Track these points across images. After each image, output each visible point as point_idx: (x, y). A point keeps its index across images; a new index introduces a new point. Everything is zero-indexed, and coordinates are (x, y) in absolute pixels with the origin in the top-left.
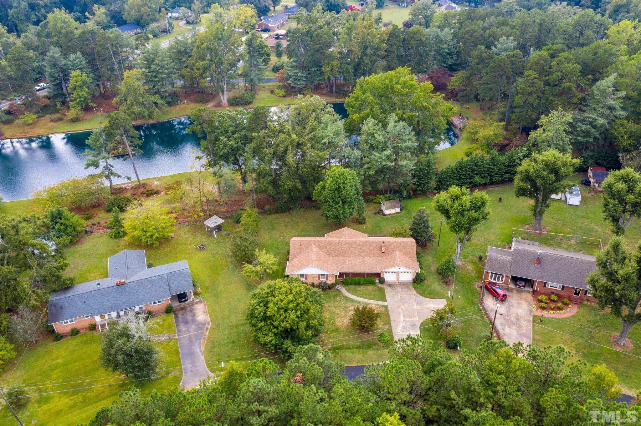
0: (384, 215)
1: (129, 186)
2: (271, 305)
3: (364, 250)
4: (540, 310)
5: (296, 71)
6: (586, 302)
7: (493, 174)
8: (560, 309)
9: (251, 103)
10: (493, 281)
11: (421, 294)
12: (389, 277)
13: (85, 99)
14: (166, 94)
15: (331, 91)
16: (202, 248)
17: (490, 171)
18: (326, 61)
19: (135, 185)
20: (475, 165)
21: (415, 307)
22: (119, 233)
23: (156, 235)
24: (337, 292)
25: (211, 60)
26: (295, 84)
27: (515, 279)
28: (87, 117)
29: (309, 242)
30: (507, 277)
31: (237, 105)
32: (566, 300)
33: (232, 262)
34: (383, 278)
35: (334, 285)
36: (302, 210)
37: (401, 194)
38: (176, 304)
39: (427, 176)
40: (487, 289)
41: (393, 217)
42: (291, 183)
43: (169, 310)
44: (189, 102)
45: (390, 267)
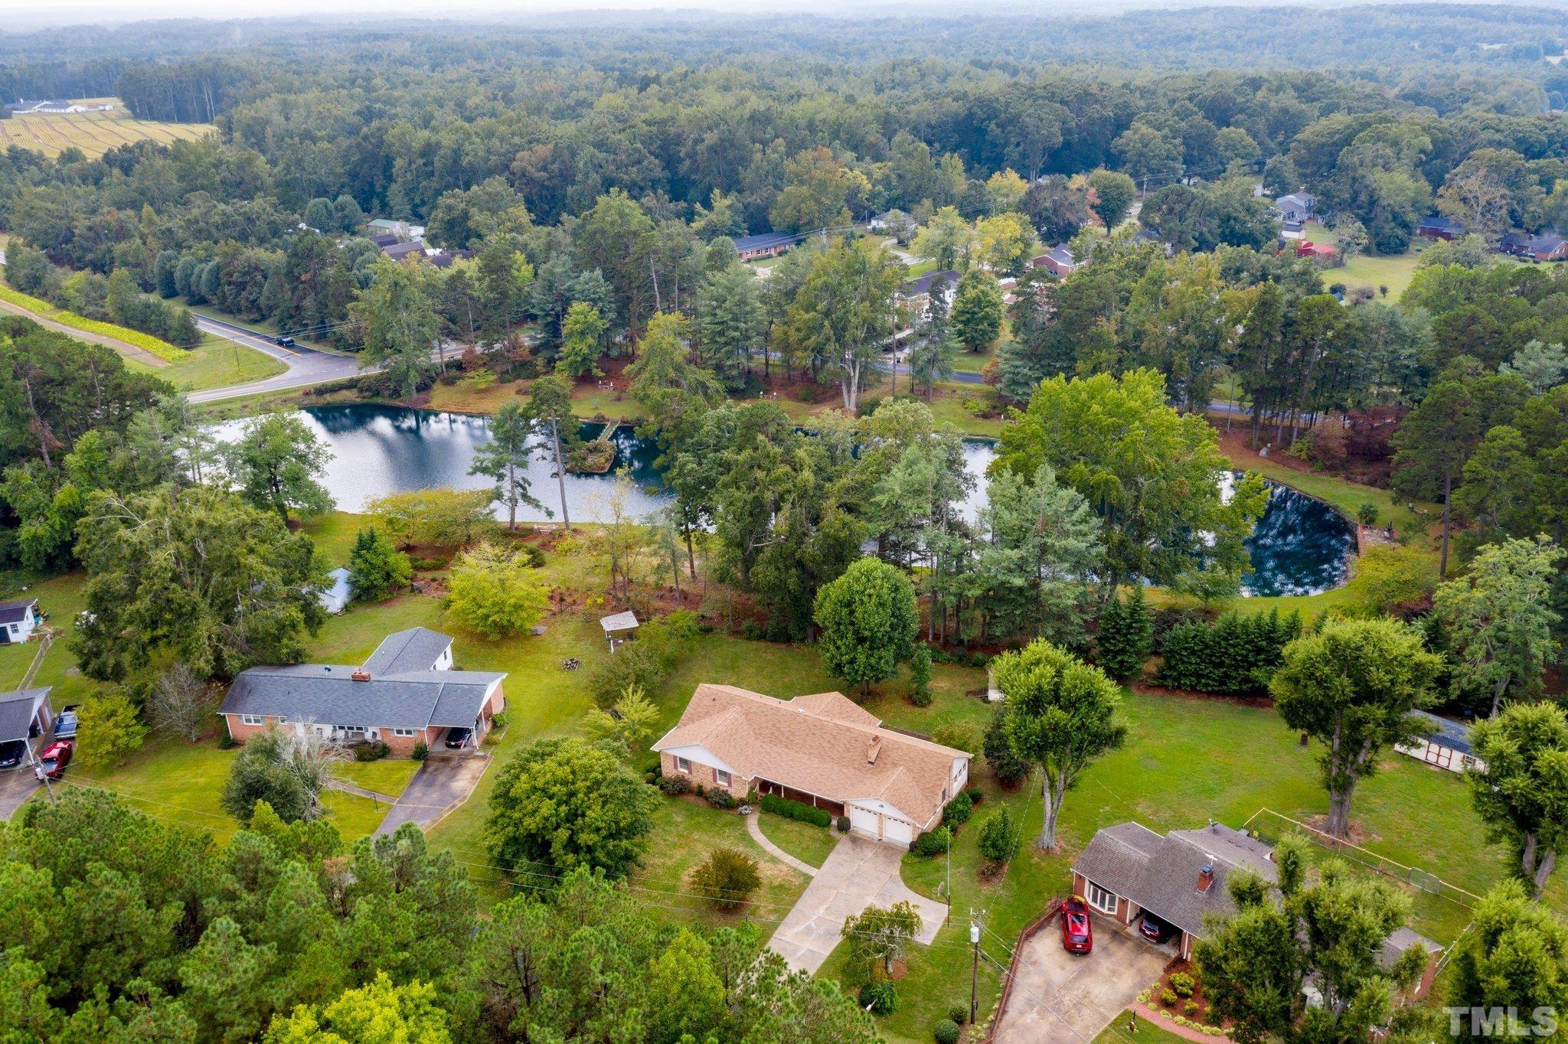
0: (986, 700)
1: (546, 529)
3: (832, 747)
4: (1152, 1005)
5: (1020, 363)
10: (1091, 903)
12: (861, 822)
13: (584, 359)
14: (734, 373)
16: (569, 666)
18: (1086, 350)
19: (551, 530)
23: (496, 618)
24: (736, 819)
25: (827, 314)
26: (1012, 391)
28: (581, 395)
30: (1123, 901)
34: (848, 820)
35: (743, 802)
38: (439, 748)
39: (1125, 635)
42: (776, 573)
43: (420, 754)
44: (783, 397)
45: (866, 796)
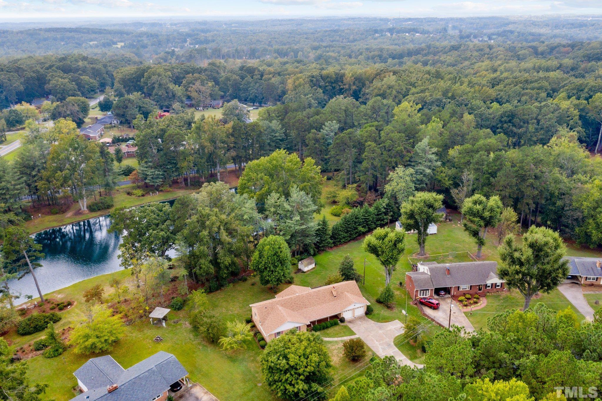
0: (304, 272)
1: (31, 305)
2: (291, 356)
3: (319, 299)
4: (465, 307)
5: (153, 170)
6: (488, 294)
7: (370, 223)
8: (476, 303)
9: (112, 206)
10: (422, 297)
11: (378, 322)
12: (347, 316)
14: (20, 210)
15: (186, 184)
16: (158, 340)
17: (366, 221)
18: (181, 158)
19: (38, 303)
20: (356, 218)
21: (381, 332)
22: (57, 350)
26: (153, 182)
27: (437, 291)
29: (272, 304)
30: (432, 290)
31: (99, 210)
32: (477, 296)
33: (199, 344)
34: (344, 318)
36: (231, 285)
37: (309, 253)
40: (422, 303)
41: (312, 272)
44: (43, 215)
45: (347, 306)
